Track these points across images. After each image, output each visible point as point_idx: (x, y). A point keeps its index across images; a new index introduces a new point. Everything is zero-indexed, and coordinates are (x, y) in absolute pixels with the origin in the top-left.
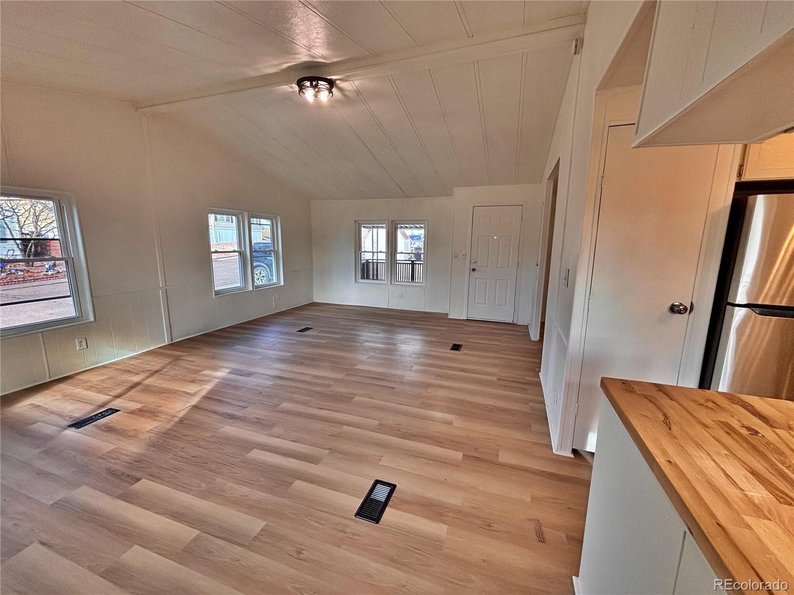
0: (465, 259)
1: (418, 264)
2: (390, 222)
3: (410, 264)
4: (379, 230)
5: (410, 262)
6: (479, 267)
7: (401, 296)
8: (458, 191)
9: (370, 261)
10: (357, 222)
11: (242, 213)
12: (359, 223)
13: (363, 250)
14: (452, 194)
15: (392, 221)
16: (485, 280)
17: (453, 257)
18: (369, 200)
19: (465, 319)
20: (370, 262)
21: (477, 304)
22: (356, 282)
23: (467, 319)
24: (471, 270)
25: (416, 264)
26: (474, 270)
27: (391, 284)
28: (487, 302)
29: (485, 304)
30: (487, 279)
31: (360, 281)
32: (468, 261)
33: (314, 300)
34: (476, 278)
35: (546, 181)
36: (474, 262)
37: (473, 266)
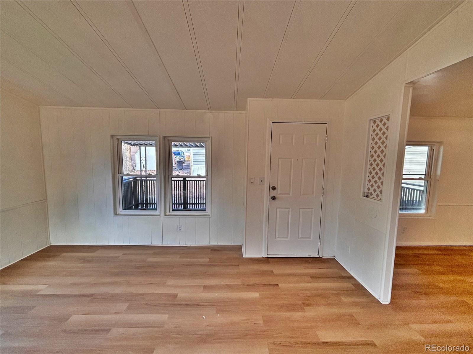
0: (263, 184)
1: (190, 181)
2: (161, 138)
3: (181, 181)
4: (147, 148)
5: (182, 179)
6: (280, 194)
7: (179, 229)
8: (253, 103)
9: (138, 178)
10: (115, 139)
12: (118, 139)
13: (125, 173)
14: (244, 108)
15: (164, 137)
16: (287, 210)
17: (248, 183)
18: (132, 109)
20: (138, 180)
21: (278, 237)
22: (116, 214)
23: (267, 257)
24: (270, 198)
25: (188, 181)
26: (274, 198)
27: (166, 215)
28: (289, 235)
29: (287, 238)
30: (289, 208)
31: (121, 213)
32: (266, 186)
33: (51, 242)
34: (277, 208)
35: (404, 85)
36: (274, 188)
37: (274, 193)
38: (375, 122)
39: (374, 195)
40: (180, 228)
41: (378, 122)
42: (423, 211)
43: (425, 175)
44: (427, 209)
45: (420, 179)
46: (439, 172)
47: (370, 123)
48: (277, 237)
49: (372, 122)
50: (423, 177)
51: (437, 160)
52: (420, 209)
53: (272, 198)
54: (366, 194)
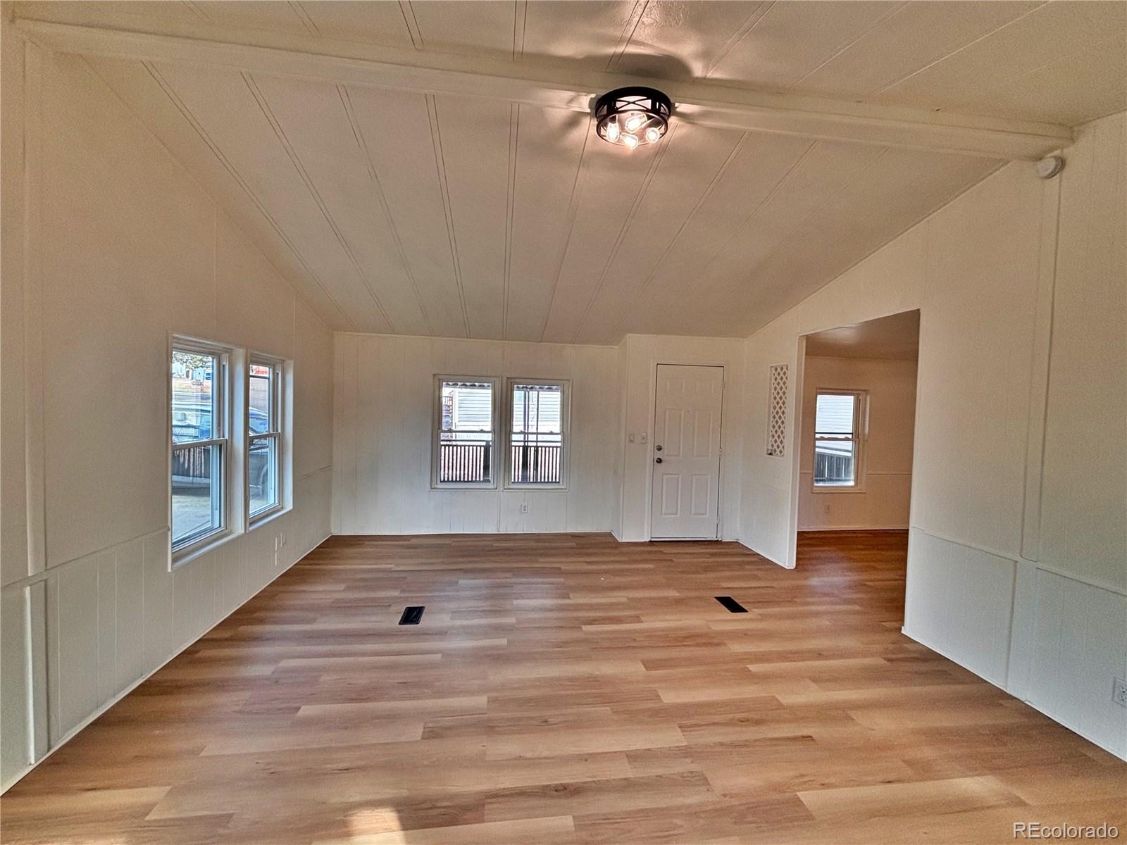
0: (646, 443)
2: (505, 379)
4: (480, 390)
6: (667, 455)
7: (523, 508)
8: (633, 339)
10: (437, 378)
11: (229, 351)
12: (439, 380)
16: (677, 476)
17: (627, 441)
18: (466, 340)
19: (647, 540)
22: (432, 488)
23: (650, 541)
24: (655, 461)
26: (659, 461)
27: (505, 489)
28: (679, 511)
29: (676, 514)
30: (679, 474)
31: (438, 486)
32: (650, 446)
33: (332, 531)
34: (663, 474)
35: (798, 337)
36: (660, 449)
37: (659, 455)
38: (776, 369)
39: (778, 451)
40: (525, 507)
41: (779, 370)
42: (852, 483)
43: (852, 434)
44: (856, 480)
45: (847, 439)
46: (867, 430)
47: (771, 370)
48: (663, 513)
49: (773, 369)
50: (850, 436)
51: (864, 413)
52: (849, 480)
53: (657, 461)
54: (770, 452)
